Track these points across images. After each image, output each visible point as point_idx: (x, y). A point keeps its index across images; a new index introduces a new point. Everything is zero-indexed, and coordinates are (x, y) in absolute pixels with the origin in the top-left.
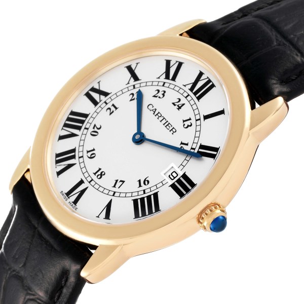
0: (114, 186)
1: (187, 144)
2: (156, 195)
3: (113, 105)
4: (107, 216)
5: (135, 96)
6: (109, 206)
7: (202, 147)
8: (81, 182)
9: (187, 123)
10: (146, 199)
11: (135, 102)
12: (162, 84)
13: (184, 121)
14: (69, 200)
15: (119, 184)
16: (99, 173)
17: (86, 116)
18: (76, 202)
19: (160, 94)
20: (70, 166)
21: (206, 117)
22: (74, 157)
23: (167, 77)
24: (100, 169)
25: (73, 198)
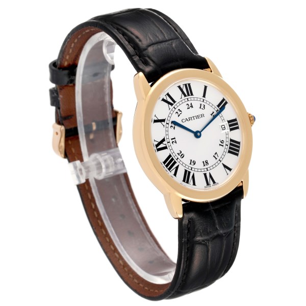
0: (216, 159)
1: (213, 112)
2: (231, 140)
3: (172, 139)
4: (230, 170)
5: (173, 125)
6: (225, 166)
7: (218, 106)
8: (205, 175)
9: (202, 107)
10: (231, 146)
11: (176, 127)
12: (174, 109)
13: (200, 108)
14: (211, 185)
15: (216, 156)
16: (205, 163)
17: (170, 156)
18: (214, 182)
19: (179, 113)
20: (193, 177)
21: (204, 96)
22: (189, 172)
23: (172, 104)
24: (203, 162)
25: (211, 183)
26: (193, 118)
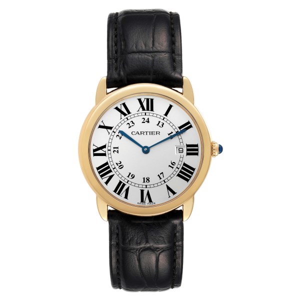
0: (161, 179)
1: (172, 133)
2: (185, 164)
3: (114, 148)
4: (174, 193)
5: (120, 135)
6: (168, 188)
7: (180, 128)
8: (142, 191)
9: (160, 124)
11: (123, 137)
12: (126, 119)
13: (158, 125)
14: (146, 203)
15: (161, 176)
16: (146, 180)
17: (107, 163)
18: (150, 201)
19: (131, 124)
20: (127, 190)
21: (166, 114)
22: (124, 185)
23: (125, 115)
24: (144, 178)
25: (147, 201)
26: (145, 133)
